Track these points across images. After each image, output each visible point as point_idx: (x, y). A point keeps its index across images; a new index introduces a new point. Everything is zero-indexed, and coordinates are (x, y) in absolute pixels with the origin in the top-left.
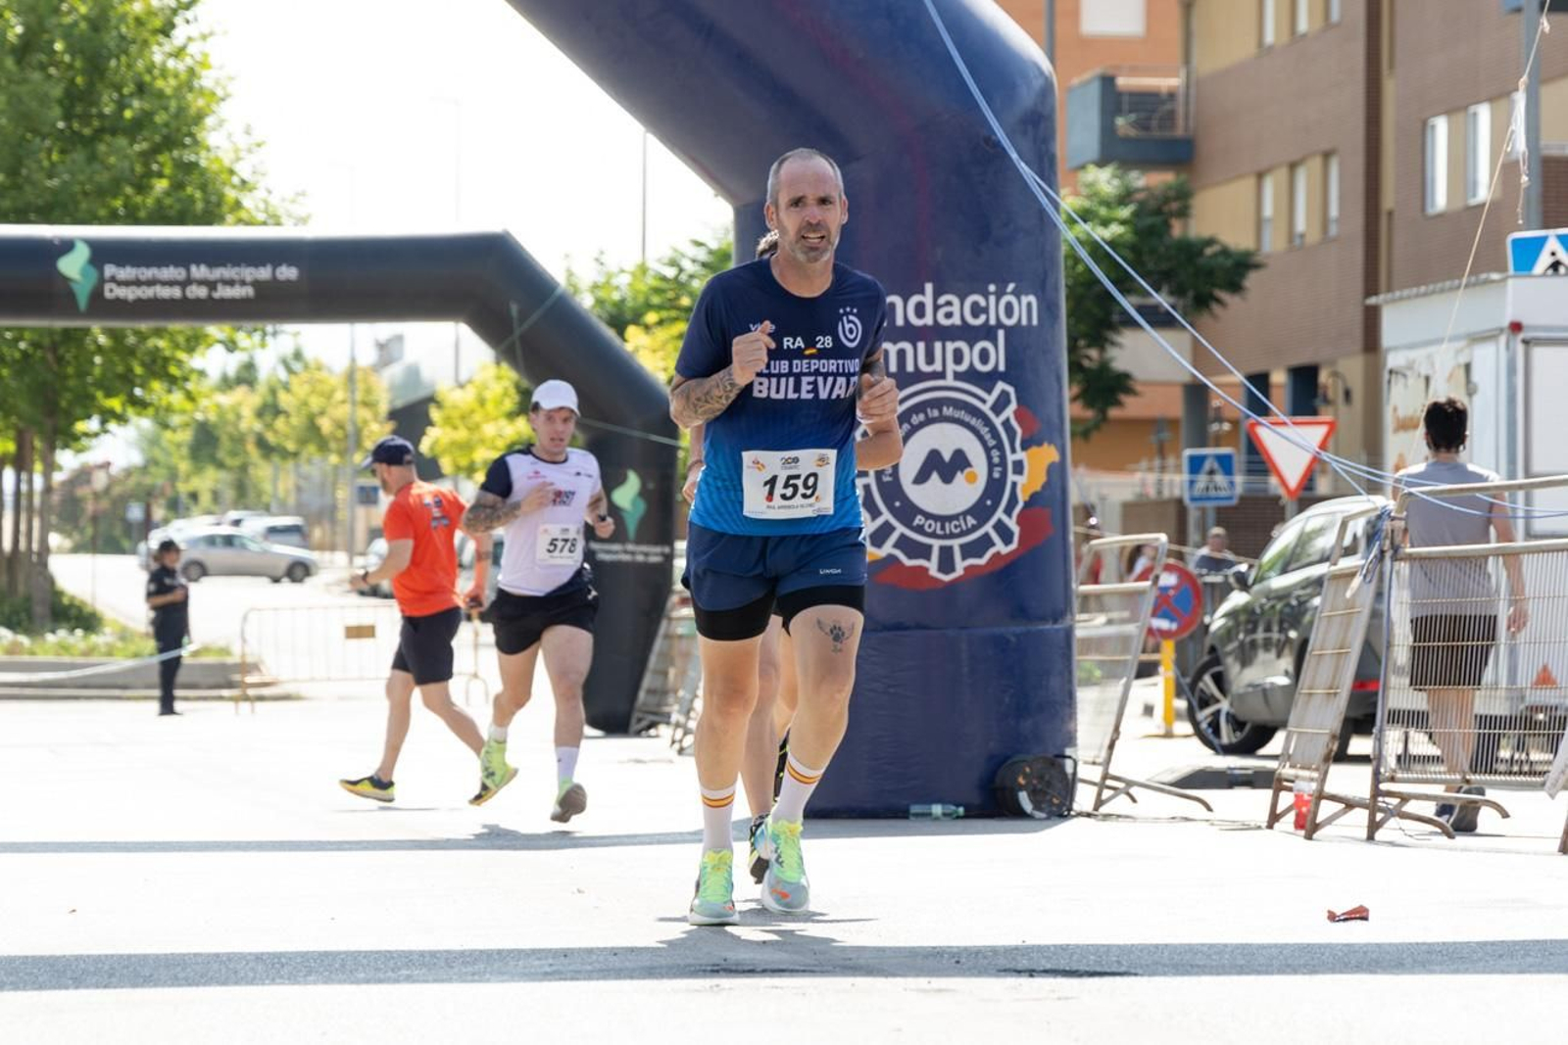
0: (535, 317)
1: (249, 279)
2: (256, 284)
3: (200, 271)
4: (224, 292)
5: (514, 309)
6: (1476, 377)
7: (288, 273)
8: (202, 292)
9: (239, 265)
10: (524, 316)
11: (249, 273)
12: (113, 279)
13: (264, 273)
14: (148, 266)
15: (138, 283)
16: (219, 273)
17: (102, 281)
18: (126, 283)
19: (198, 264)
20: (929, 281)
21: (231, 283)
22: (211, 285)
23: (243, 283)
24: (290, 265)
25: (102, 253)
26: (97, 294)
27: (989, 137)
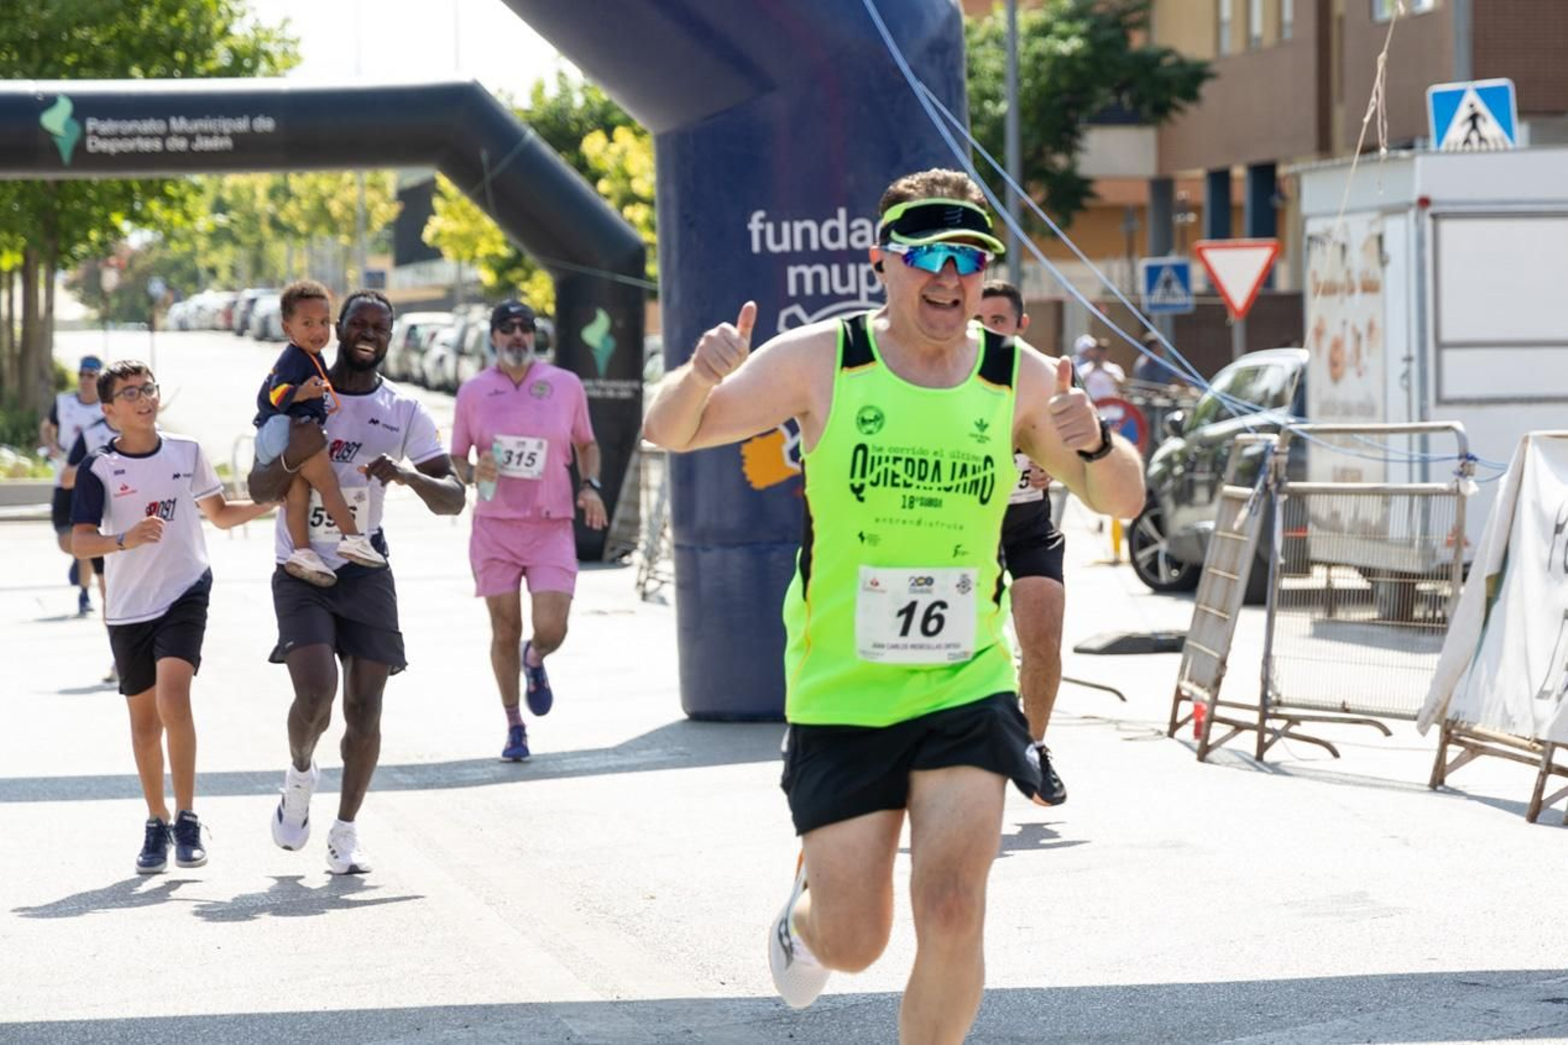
0: (505, 162)
1: (227, 130)
2: (234, 136)
3: (179, 124)
4: (203, 144)
5: (484, 156)
6: (1388, 247)
7: (265, 124)
8: (180, 144)
9: (217, 117)
10: (493, 163)
11: (227, 125)
12: (95, 133)
13: (241, 125)
14: (129, 118)
15: (119, 136)
16: (198, 125)
17: (84, 135)
18: (109, 137)
19: (177, 117)
20: (841, 205)
21: (209, 135)
22: (191, 137)
23: (221, 135)
24: (266, 115)
25: (84, 107)
26: (80, 148)
27: (897, 68)
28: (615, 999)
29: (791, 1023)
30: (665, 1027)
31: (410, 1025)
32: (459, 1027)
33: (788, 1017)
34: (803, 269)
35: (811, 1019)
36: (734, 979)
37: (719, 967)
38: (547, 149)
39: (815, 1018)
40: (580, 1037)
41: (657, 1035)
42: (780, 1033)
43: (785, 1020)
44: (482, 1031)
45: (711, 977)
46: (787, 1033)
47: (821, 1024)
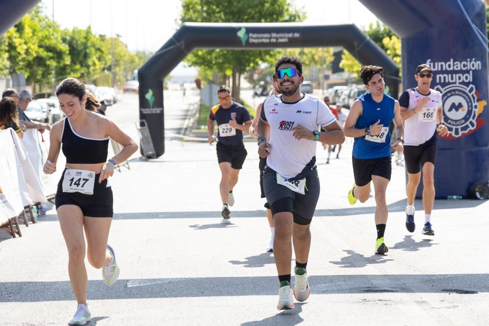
0: (361, 46)
1: (287, 37)
2: (289, 38)
3: (274, 35)
4: (280, 40)
5: (356, 44)
7: (297, 35)
8: (274, 40)
9: (284, 33)
10: (358, 46)
11: (287, 35)
12: (252, 37)
13: (290, 35)
14: (261, 33)
15: (258, 38)
16: (279, 35)
17: (249, 38)
18: (255, 38)
20: (452, 58)
21: (282, 38)
22: (277, 39)
23: (285, 38)
24: (297, 33)
25: (249, 31)
26: (247, 41)
27: (467, 21)
28: (385, 274)
29: (433, 282)
30: (399, 282)
31: (329, 281)
32: (342, 281)
33: (432, 280)
34: (441, 75)
35: (438, 281)
36: (418, 270)
37: (414, 266)
38: (373, 42)
39: (439, 281)
40: (375, 285)
41: (396, 285)
42: (429, 285)
43: (431, 281)
44: (349, 283)
45: (411, 269)
46: (432, 285)
47: (441, 282)
